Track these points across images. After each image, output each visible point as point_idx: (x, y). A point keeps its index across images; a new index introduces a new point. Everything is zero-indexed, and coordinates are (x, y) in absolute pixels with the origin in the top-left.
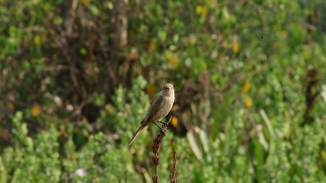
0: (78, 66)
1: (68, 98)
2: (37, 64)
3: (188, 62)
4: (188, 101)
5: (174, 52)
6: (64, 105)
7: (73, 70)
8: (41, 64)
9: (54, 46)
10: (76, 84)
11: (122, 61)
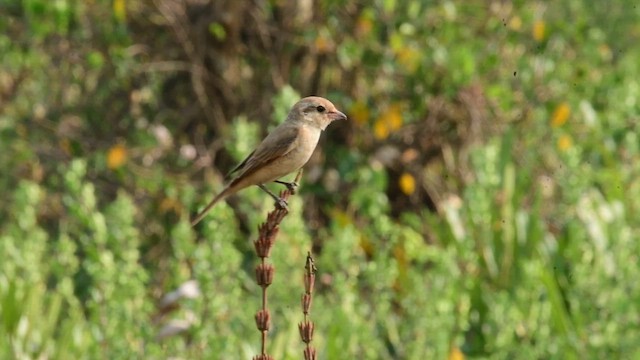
0: (209, 65)
1: (185, 131)
2: (120, 57)
3: (440, 56)
4: (437, 142)
5: (408, 38)
6: (177, 145)
7: (197, 71)
8: (127, 59)
9: (157, 20)
10: (203, 100)
11: (299, 56)
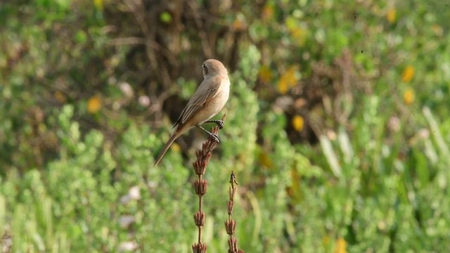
0: (158, 39)
1: (142, 86)
2: (98, 35)
3: (320, 36)
4: (319, 93)
5: (301, 20)
6: (136, 97)
7: (151, 45)
8: (102, 36)
9: (122, 8)
10: (154, 63)
11: (222, 33)
